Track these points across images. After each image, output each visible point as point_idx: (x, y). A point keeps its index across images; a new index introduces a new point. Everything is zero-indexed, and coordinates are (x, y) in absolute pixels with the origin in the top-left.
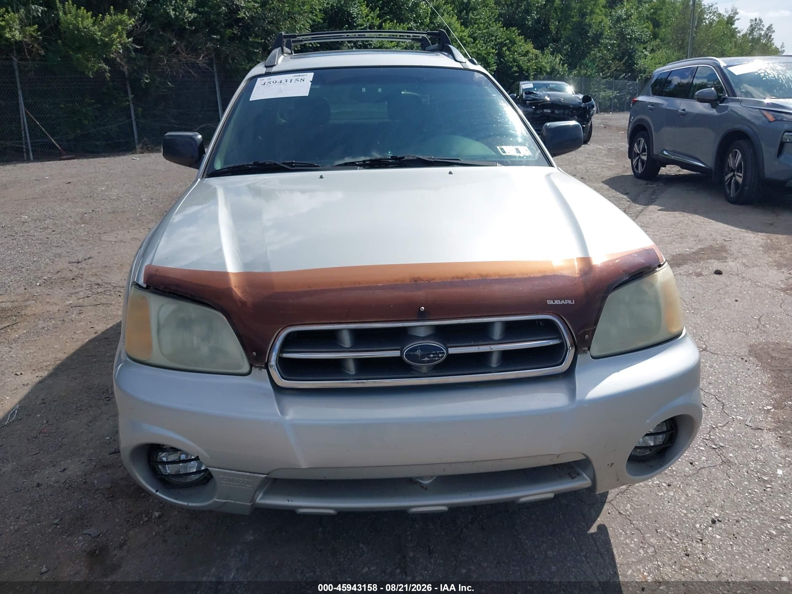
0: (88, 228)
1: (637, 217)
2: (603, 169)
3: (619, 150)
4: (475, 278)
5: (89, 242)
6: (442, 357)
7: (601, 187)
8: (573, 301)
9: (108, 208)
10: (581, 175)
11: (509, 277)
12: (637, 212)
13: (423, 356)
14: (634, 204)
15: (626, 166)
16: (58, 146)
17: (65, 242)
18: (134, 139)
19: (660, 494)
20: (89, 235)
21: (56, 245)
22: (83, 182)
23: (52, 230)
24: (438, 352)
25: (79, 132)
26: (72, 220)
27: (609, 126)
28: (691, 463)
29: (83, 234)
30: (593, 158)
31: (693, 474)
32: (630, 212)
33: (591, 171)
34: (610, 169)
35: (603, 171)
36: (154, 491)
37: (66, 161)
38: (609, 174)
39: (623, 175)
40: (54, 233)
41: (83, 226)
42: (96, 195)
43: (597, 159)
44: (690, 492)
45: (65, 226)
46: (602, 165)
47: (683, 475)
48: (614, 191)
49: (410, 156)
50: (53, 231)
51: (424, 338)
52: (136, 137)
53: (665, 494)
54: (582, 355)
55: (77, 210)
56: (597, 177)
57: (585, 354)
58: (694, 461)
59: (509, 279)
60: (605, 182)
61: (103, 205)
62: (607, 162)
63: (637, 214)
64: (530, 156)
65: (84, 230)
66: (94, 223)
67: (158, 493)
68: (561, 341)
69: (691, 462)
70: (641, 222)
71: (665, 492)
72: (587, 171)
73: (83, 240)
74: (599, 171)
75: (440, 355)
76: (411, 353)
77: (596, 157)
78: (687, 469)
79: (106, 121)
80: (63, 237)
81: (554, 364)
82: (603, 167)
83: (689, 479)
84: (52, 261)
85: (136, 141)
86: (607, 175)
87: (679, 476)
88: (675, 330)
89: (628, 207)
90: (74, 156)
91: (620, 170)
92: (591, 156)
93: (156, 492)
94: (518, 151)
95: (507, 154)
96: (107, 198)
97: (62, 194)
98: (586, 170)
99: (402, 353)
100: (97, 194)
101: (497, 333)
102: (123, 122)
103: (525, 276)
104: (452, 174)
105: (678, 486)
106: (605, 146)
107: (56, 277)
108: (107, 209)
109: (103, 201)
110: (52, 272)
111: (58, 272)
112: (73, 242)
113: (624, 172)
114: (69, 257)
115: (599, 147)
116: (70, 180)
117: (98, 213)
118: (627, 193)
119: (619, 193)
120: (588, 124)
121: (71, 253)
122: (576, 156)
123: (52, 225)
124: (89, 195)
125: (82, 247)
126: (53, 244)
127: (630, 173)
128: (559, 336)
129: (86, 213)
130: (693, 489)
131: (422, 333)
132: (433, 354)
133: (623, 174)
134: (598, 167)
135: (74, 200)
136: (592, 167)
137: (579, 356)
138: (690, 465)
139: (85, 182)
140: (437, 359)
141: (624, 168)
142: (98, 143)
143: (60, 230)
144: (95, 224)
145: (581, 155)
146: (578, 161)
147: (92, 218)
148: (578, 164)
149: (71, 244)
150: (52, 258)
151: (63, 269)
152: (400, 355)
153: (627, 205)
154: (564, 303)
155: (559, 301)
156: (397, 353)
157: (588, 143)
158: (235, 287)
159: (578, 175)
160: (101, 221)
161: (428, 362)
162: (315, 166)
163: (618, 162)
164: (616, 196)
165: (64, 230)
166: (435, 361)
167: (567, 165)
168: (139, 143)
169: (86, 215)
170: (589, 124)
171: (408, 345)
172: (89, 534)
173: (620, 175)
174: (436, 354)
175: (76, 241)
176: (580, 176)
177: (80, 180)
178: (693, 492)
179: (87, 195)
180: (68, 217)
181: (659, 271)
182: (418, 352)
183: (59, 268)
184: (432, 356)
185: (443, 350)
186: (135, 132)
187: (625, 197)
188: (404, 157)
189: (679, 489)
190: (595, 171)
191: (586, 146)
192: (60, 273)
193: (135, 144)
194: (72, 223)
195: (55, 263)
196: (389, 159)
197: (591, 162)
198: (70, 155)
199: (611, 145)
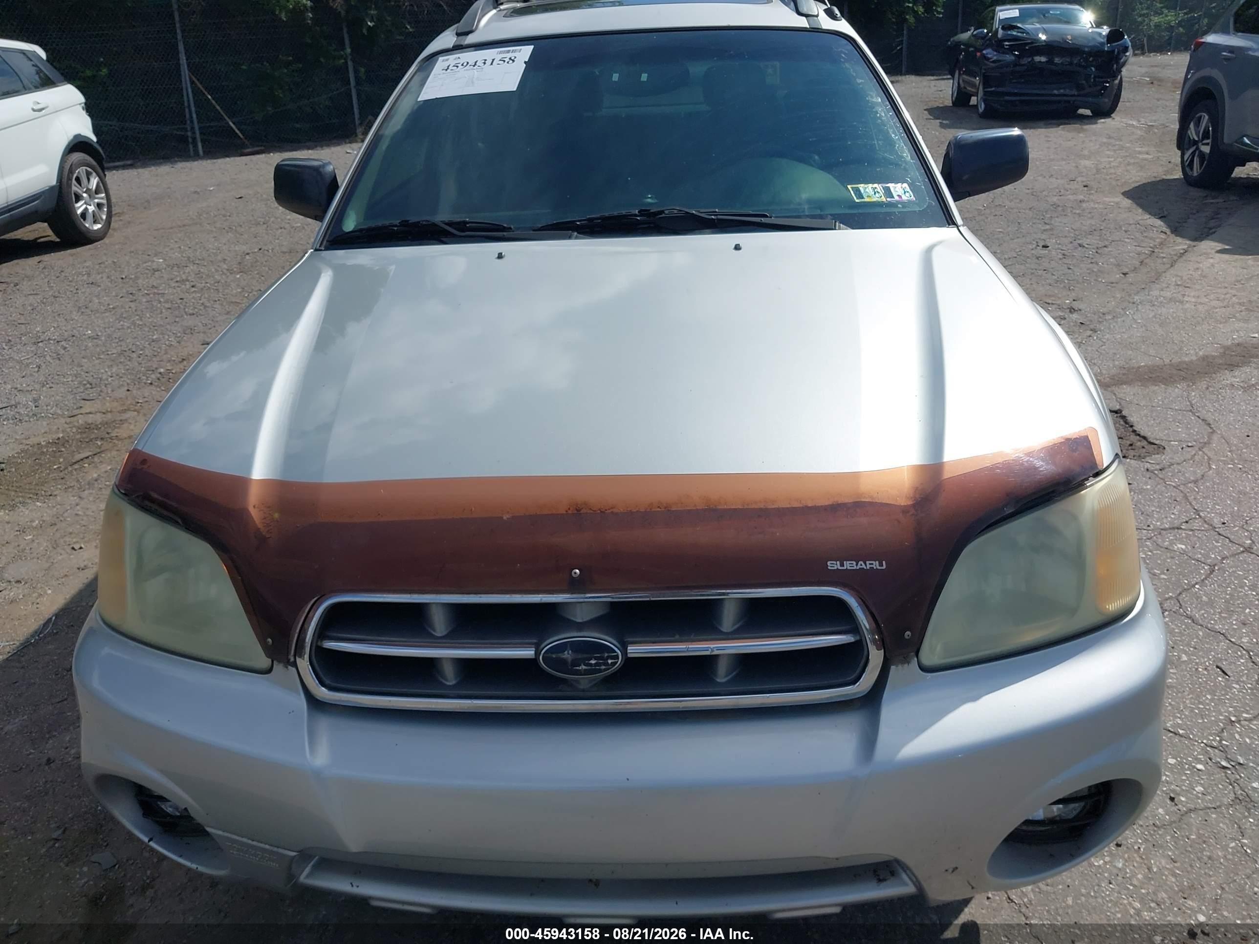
0: (244, 280)
1: (1172, 266)
2: (1129, 168)
3: (1168, 129)
4: (695, 505)
5: (240, 306)
6: (614, 664)
7: (1117, 203)
8: (884, 562)
9: (285, 243)
10: (1084, 179)
11: (762, 506)
12: (1176, 255)
13: (576, 663)
14: (1172, 237)
15: (1173, 161)
16: (238, 132)
17: (205, 307)
18: (354, 119)
19: (1096, 864)
20: (244, 293)
21: (191, 312)
22: (262, 195)
23: (192, 284)
24: (606, 655)
25: (270, 109)
26: (225, 266)
27: (1160, 80)
28: (1172, 799)
29: (235, 291)
30: (1114, 145)
31: (1171, 823)
32: (1162, 255)
33: (1105, 171)
34: (1142, 168)
35: (1127, 171)
36: (146, 840)
37: (248, 157)
38: (1137, 177)
39: (1163, 180)
40: (194, 289)
41: (238, 276)
42: (272, 219)
43: (1122, 148)
44: (1158, 862)
45: (213, 277)
46: (1128, 159)
47: (1151, 823)
48: (1140, 210)
49: (673, 208)
50: (193, 286)
51: (581, 626)
52: (357, 116)
53: (1106, 863)
54: (900, 667)
55: (237, 248)
56: (1114, 183)
57: (906, 665)
58: (1179, 795)
59: (761, 509)
60: (1127, 194)
61: (278, 239)
62: (1140, 153)
63: (1175, 258)
64: (909, 202)
65: (238, 285)
66: (256, 272)
67: (152, 844)
68: (858, 638)
69: (1172, 795)
70: (1177, 276)
71: (1107, 859)
72: (1098, 171)
73: (232, 302)
74: (1119, 171)
75: (610, 661)
76: (554, 656)
77: (1121, 143)
78: (1161, 810)
79: (311, 89)
80: (205, 298)
81: (841, 680)
82: (1129, 164)
83: (1160, 832)
84: (178, 339)
85: (357, 122)
86: (1134, 179)
87: (1141, 826)
88: (1113, 606)
89: (1161, 244)
90: (263, 148)
91: (1160, 170)
92: (1112, 141)
93: (149, 841)
94: (888, 193)
95: (867, 200)
96: (287, 226)
97: (224, 218)
98: (1097, 169)
99: (537, 653)
100: (275, 217)
101: (729, 618)
102: (338, 92)
103: (796, 505)
104: (740, 249)
105: (1136, 847)
106: (1143, 121)
107: (178, 370)
108: (282, 245)
109: (280, 231)
110: (174, 361)
111: (183, 359)
112: (217, 306)
113: (1167, 172)
114: (204, 333)
115: (1131, 122)
116: (242, 192)
117: (266, 252)
118: (1164, 217)
119: (1148, 216)
120: (1113, 80)
121: (210, 326)
122: (1083, 142)
123: (193, 276)
124: (263, 220)
125: (227, 316)
126: (187, 310)
127: (1178, 174)
128: (854, 627)
129: (248, 254)
130: (1164, 856)
131: (580, 616)
132: (596, 658)
133: (1164, 177)
134: (1120, 163)
135: (238, 229)
136: (1110, 162)
137: (893, 667)
138: (1169, 802)
139: (264, 196)
140: (603, 667)
141: (1170, 166)
142: (298, 126)
143: (203, 285)
144: (258, 274)
145: (1094, 138)
146: (1086, 152)
147: (257, 261)
148: (1085, 157)
149: (213, 309)
150: (179, 335)
151: (191, 355)
152: (533, 657)
153: (1158, 240)
154: (864, 566)
155: (855, 563)
156: (528, 653)
157: (1113, 115)
158: (254, 507)
159: (1079, 179)
160: (267, 269)
161: (586, 672)
162: (504, 229)
163: (1160, 152)
164: (1141, 222)
165: (208, 285)
166: (600, 671)
167: (1063, 159)
168: (361, 124)
169: (247, 257)
170: (1117, 82)
171: (549, 638)
172: (99, 864)
173: (1158, 179)
174: (601, 658)
175: (222, 305)
176: (1083, 182)
177: (258, 193)
178: (1163, 862)
179: (259, 219)
180: (220, 261)
181: (1090, 486)
182: (567, 655)
183: (186, 353)
184: (593, 662)
185: (616, 652)
186: (356, 106)
187: (1159, 223)
188: (662, 212)
189: (1135, 855)
190: (1112, 171)
191: (1108, 120)
192: (185, 362)
193: (355, 126)
194: (225, 271)
195: (183, 343)
196: (636, 215)
197: (1108, 152)
198: (258, 146)
199: (1154, 118)
